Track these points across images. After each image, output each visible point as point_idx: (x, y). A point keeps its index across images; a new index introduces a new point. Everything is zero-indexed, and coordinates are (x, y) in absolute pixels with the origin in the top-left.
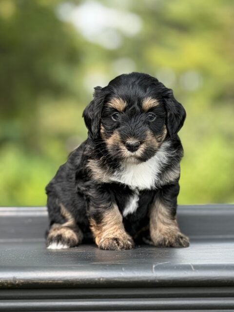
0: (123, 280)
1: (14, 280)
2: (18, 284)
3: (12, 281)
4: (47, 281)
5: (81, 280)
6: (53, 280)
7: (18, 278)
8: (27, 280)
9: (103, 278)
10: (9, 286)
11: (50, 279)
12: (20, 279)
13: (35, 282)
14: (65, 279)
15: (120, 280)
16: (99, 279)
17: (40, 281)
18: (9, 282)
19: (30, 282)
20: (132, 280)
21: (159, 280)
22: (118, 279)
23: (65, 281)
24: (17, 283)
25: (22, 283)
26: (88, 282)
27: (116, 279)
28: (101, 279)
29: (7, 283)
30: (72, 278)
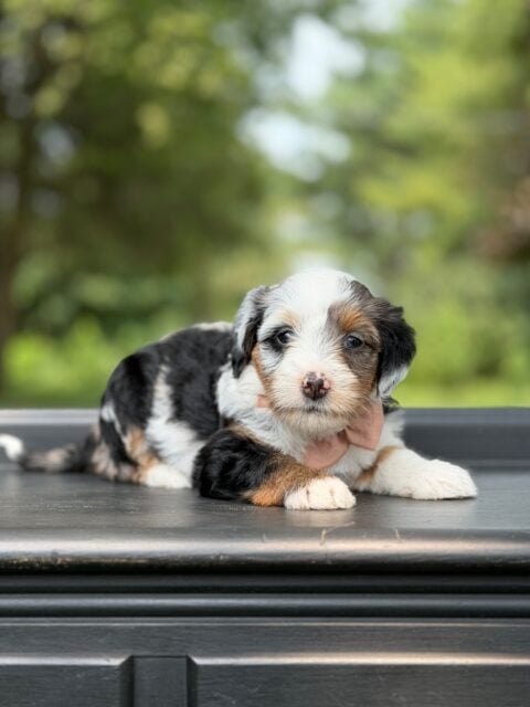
0: (264, 559)
1: (52, 558)
2: (61, 566)
3: (49, 560)
4: (116, 560)
5: (183, 558)
6: (129, 559)
7: (61, 553)
8: (79, 557)
9: (224, 555)
10: (44, 568)
11: (122, 556)
12: (64, 556)
13: (94, 561)
14: (151, 556)
15: (259, 559)
16: (218, 557)
17: (103, 560)
18: (43, 560)
19: (85, 561)
20: (280, 559)
21: (333, 561)
22: (253, 558)
23: (151, 559)
24: (59, 562)
25: (70, 564)
26: (195, 563)
27: (249, 558)
28: (222, 558)
29: (39, 562)
30: (165, 555)
